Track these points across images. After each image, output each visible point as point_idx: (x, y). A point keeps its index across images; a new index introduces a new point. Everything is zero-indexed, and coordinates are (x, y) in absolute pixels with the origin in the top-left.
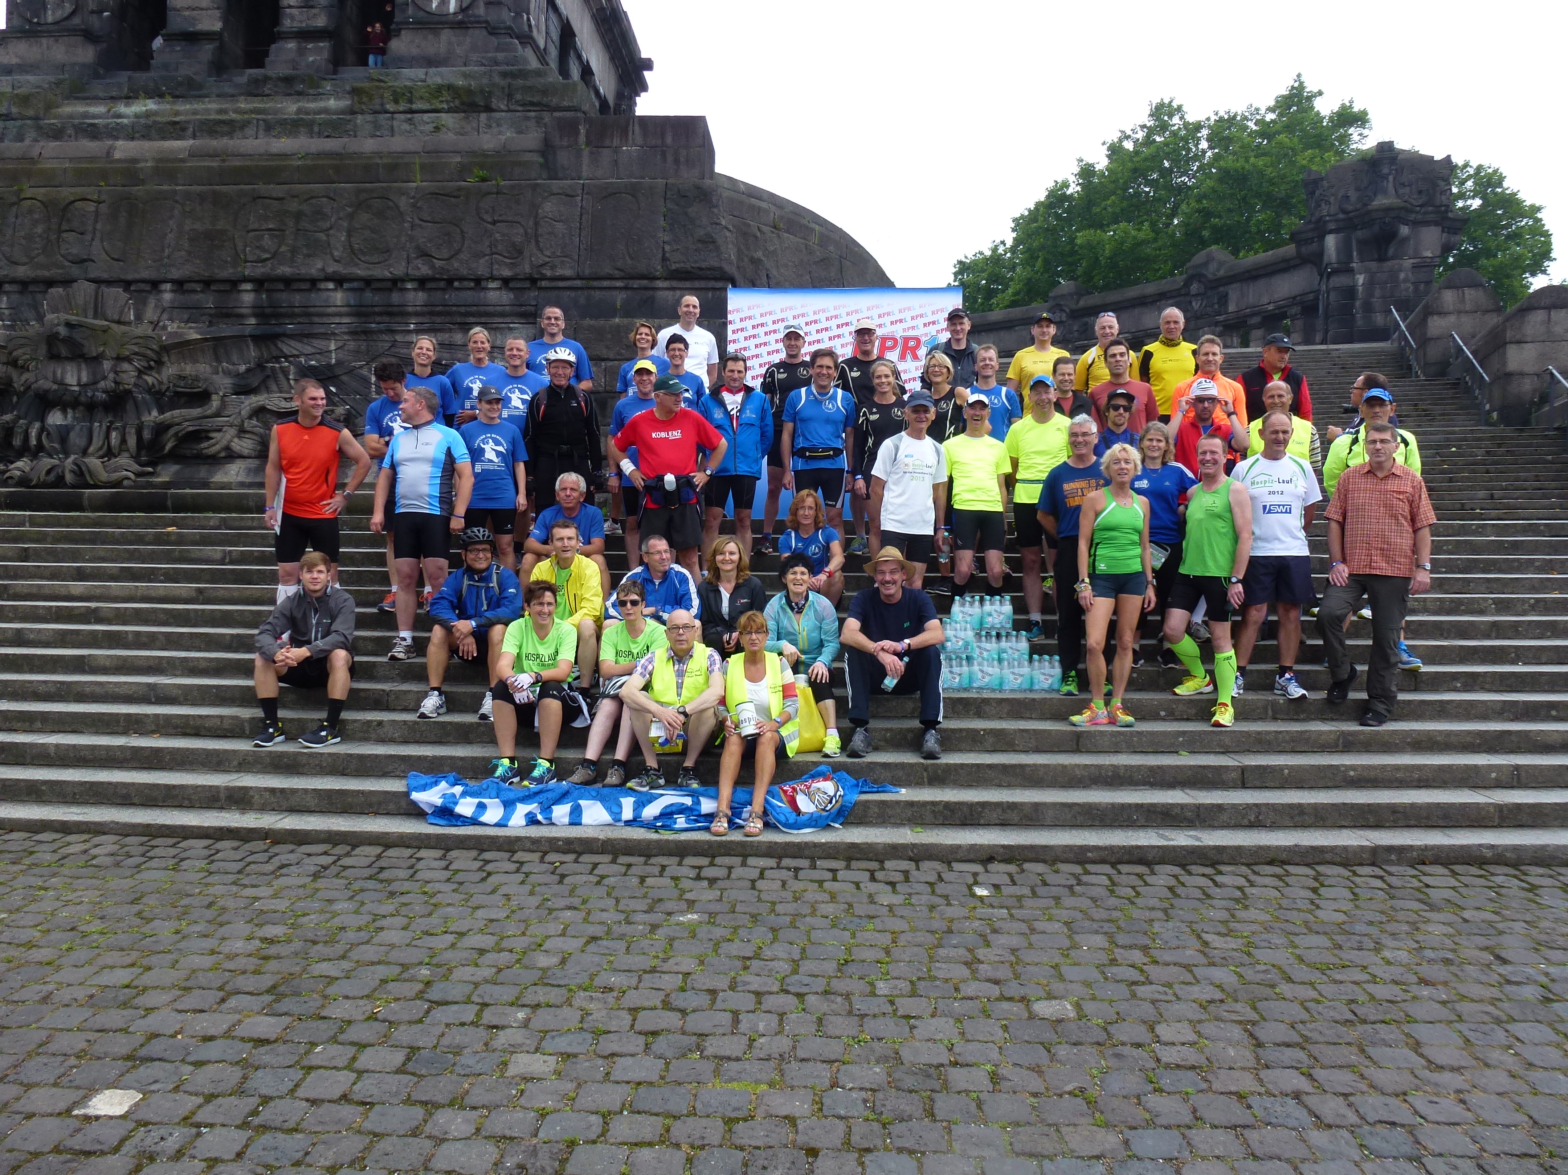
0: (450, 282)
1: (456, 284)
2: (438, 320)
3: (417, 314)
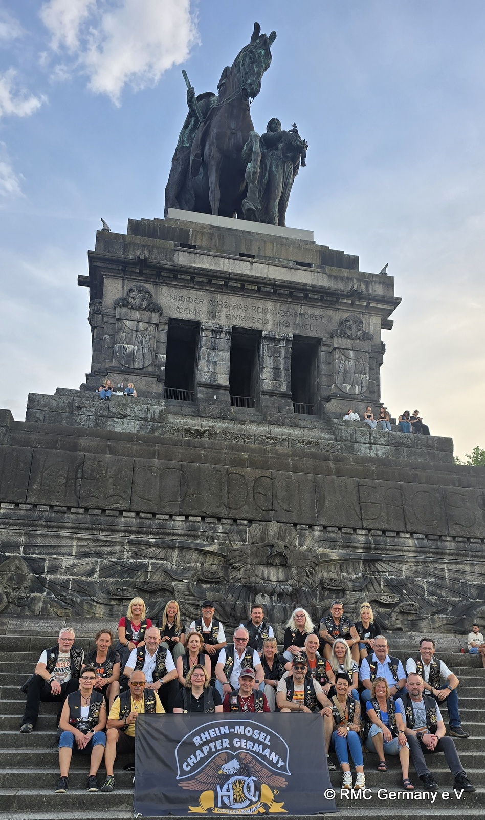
0: (468, 539)
1: (472, 540)
2: (460, 558)
3: (449, 554)
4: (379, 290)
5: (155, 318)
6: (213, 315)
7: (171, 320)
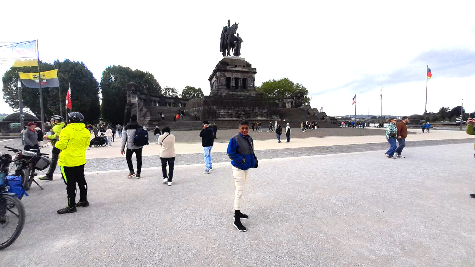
4: (254, 71)
5: (225, 78)
6: (232, 76)
7: (227, 77)
